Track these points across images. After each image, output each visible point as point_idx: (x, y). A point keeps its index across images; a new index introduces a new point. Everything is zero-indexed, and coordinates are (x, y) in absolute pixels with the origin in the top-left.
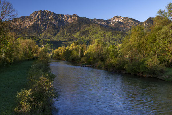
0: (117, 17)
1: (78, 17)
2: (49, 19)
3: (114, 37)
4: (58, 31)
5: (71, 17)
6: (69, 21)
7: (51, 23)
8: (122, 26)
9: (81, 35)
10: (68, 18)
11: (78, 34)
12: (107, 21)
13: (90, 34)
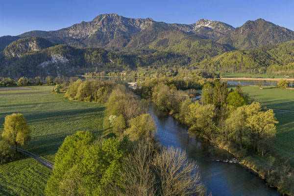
0: (203, 20)
1: (153, 21)
2: (116, 25)
3: (202, 47)
4: (129, 41)
5: (144, 21)
6: (142, 27)
7: (119, 30)
8: (210, 33)
9: (158, 45)
10: (141, 23)
11: (154, 43)
12: (191, 27)
13: (170, 43)
